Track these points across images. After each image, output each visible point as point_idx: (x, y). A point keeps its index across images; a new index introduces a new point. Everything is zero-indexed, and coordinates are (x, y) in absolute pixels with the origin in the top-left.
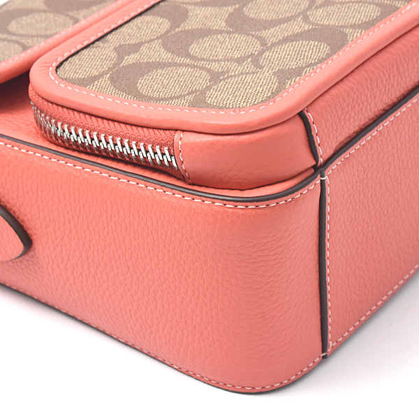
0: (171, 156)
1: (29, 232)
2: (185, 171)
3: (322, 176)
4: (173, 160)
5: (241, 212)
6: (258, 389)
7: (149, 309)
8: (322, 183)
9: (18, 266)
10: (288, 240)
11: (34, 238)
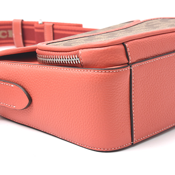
0: (78, 58)
1: (31, 96)
2: (82, 63)
3: (131, 67)
4: (79, 59)
5: (100, 74)
6: (106, 150)
7: (69, 118)
8: (131, 70)
9: (27, 112)
10: (117, 87)
11: (33, 98)
